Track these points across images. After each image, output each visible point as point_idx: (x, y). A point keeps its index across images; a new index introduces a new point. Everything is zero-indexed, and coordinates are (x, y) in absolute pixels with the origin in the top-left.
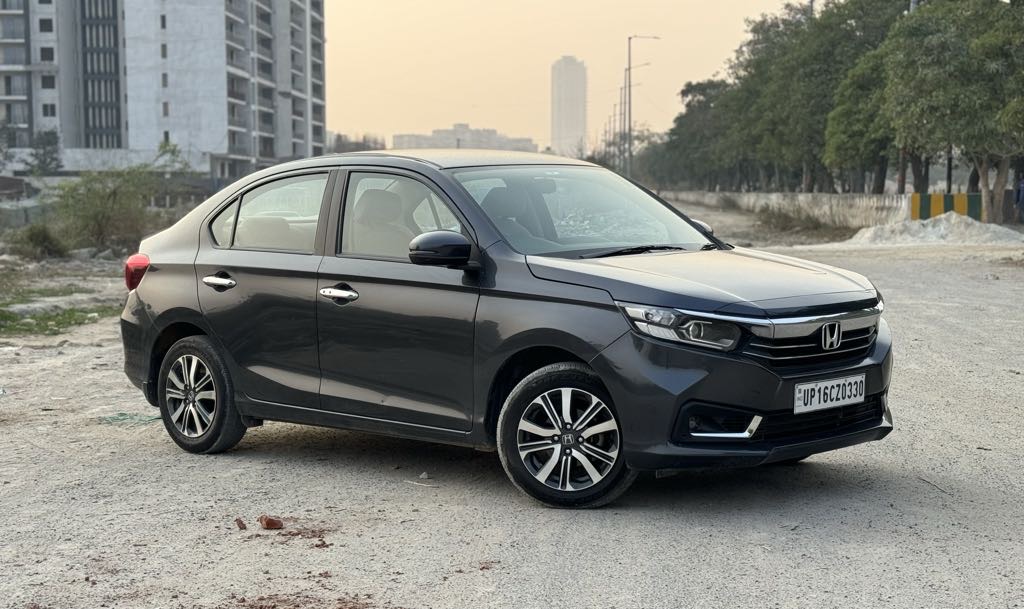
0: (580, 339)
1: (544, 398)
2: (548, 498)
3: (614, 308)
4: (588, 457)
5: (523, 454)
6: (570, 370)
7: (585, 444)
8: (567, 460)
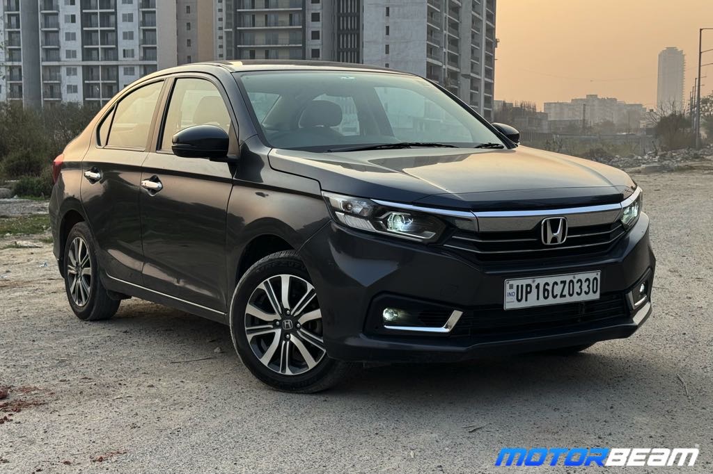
0: (292, 228)
1: (266, 283)
2: (270, 380)
3: (320, 198)
4: (305, 342)
5: (250, 337)
6: (288, 258)
7: (301, 330)
8: (285, 344)
